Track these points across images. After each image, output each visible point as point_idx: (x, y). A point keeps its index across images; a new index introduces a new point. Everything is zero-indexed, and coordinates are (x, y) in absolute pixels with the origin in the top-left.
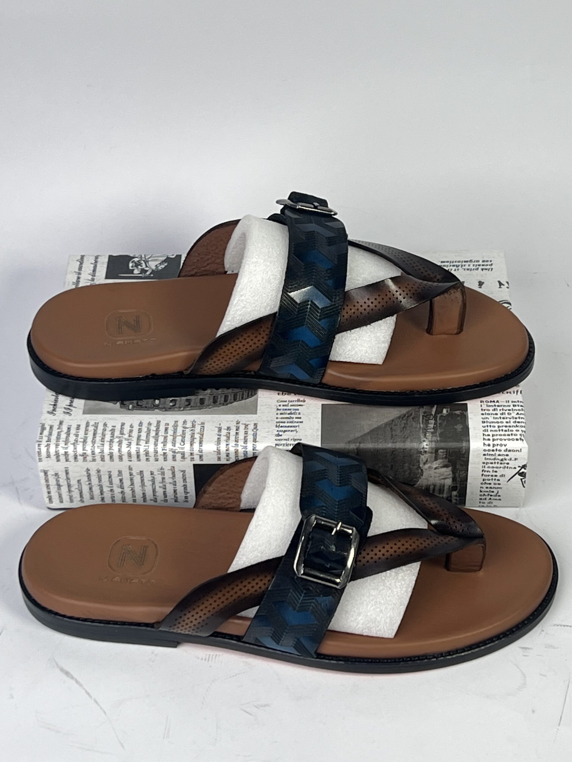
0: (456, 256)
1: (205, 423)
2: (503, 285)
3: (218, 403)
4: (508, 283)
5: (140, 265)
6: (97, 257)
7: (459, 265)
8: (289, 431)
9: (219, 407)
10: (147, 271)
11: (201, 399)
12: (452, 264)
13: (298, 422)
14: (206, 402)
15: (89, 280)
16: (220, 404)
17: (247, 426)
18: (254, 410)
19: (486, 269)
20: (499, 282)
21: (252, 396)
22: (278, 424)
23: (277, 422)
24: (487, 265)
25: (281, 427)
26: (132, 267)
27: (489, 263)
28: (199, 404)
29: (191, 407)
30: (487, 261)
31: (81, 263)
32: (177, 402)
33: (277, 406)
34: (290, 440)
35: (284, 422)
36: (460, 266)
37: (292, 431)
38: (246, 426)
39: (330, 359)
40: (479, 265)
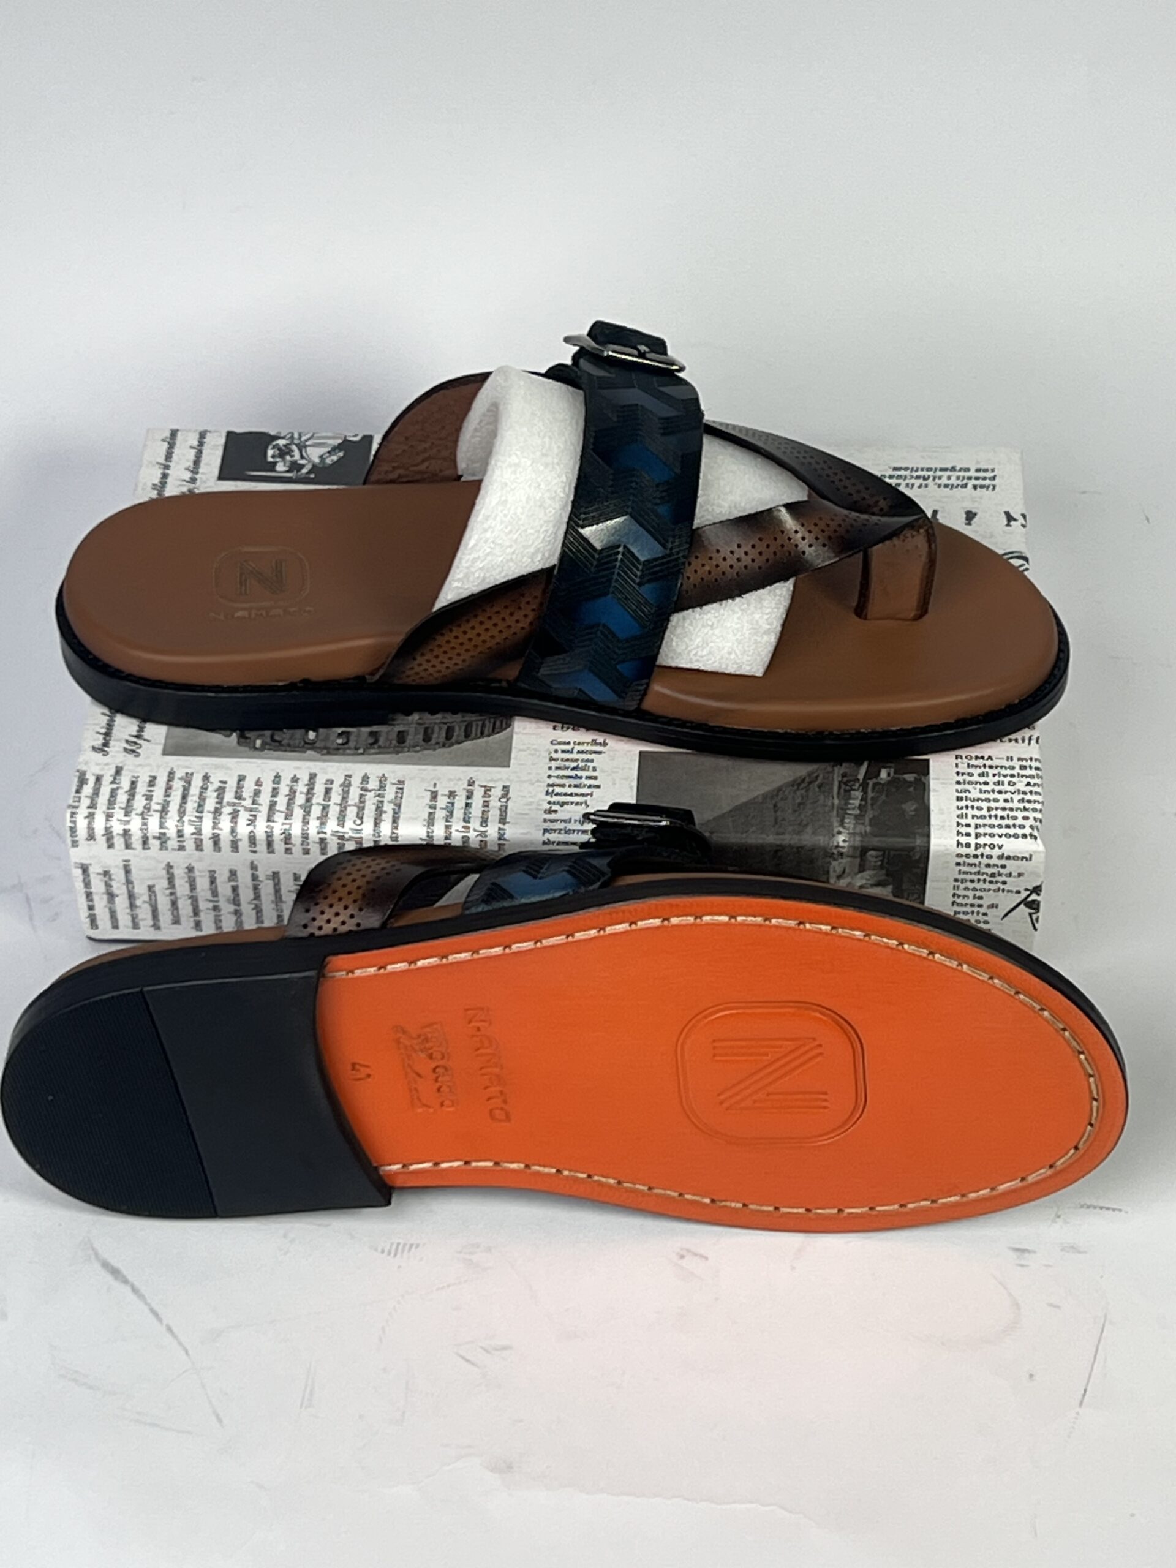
0: (923, 457)
1: (406, 783)
2: (1015, 520)
3: (433, 741)
4: (1024, 516)
5: (290, 452)
6: (202, 435)
7: (929, 477)
8: (572, 803)
9: (435, 749)
10: (303, 466)
11: (399, 732)
12: (915, 474)
13: (590, 787)
14: (410, 740)
15: (184, 481)
16: (437, 743)
17: (490, 790)
18: (502, 759)
19: (982, 487)
20: (1007, 514)
21: (502, 729)
22: (551, 789)
23: (549, 785)
24: (984, 479)
25: (557, 794)
26: (273, 457)
27: (989, 475)
28: (394, 742)
29: (379, 747)
30: (986, 470)
31: (171, 447)
32: (352, 738)
33: (551, 753)
34: (573, 821)
35: (563, 786)
36: (931, 478)
37: (577, 804)
38: (487, 790)
39: (658, 663)
40: (970, 478)
